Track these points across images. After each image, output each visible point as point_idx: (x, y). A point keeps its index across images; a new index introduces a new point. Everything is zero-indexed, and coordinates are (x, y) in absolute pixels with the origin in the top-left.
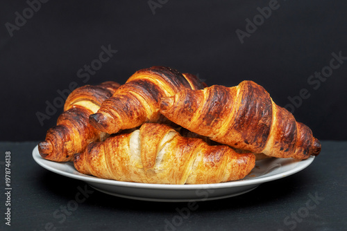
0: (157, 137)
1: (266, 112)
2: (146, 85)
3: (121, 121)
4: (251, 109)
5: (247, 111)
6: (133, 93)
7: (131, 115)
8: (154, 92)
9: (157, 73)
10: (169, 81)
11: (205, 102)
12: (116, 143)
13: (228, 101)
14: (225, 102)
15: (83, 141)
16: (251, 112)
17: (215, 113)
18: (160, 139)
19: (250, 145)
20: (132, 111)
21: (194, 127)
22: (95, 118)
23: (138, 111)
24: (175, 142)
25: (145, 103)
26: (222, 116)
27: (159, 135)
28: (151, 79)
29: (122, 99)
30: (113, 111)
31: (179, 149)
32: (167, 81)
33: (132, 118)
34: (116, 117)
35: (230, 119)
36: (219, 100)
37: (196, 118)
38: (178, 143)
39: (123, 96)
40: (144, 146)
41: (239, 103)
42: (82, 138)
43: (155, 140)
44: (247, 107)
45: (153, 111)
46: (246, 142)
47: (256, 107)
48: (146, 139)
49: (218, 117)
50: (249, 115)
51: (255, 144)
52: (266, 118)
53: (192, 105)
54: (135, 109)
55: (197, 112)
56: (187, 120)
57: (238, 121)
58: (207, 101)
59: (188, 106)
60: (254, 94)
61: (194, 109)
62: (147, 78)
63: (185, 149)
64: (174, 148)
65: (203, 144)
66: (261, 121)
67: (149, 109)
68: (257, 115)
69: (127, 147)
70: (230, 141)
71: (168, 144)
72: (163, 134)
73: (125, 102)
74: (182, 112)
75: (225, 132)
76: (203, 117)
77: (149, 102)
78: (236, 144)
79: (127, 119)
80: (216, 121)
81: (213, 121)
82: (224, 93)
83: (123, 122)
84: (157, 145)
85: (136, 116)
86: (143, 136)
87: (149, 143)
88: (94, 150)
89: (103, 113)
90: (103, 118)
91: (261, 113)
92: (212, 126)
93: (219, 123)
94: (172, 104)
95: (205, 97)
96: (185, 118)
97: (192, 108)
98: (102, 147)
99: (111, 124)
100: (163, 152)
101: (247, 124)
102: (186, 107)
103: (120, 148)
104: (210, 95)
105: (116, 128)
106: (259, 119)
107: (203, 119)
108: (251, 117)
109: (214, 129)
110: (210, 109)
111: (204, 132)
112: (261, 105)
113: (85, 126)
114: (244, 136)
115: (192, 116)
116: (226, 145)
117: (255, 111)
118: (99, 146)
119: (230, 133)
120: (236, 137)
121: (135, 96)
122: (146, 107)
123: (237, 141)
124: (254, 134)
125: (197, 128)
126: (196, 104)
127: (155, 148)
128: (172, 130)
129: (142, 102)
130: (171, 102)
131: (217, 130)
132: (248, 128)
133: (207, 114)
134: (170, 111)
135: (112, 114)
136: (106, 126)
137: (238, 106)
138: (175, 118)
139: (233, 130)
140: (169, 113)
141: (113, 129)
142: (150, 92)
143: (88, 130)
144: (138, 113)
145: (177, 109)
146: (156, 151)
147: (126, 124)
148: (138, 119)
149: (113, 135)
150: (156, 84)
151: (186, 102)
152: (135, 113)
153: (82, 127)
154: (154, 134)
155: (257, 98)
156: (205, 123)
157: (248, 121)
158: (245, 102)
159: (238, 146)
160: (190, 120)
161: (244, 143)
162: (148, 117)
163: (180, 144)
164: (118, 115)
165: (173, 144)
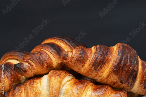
0: (60, 77)
1: (134, 61)
2: (53, 46)
3: (35, 68)
4: (125, 59)
5: (122, 61)
6: (44, 50)
7: (43, 64)
8: (58, 50)
9: (60, 39)
10: (68, 43)
11: (93, 54)
12: (32, 83)
13: (109, 54)
14: (107, 54)
15: (10, 84)
16: (125, 61)
17: (100, 61)
18: (63, 79)
19: (124, 85)
20: (43, 62)
21: (86, 71)
22: (18, 66)
23: (48, 61)
24: (72, 81)
25: (52, 57)
26: (105, 63)
27: (62, 76)
28: (56, 43)
29: (36, 54)
30: (30, 61)
31: (75, 86)
32: (66, 44)
33: (43, 66)
34: (32, 65)
35: (110, 66)
36: (103, 53)
37: (87, 65)
38: (75, 83)
39: (37, 52)
40: (51, 83)
41: (116, 55)
42: (9, 81)
43: (59, 79)
44: (122, 58)
45: (57, 62)
46: (122, 82)
47: (127, 58)
48: (53, 78)
49: (102, 64)
50: (124, 63)
51: (127, 83)
52: (135, 65)
53: (84, 56)
54: (45, 60)
55: (88, 61)
56: (81, 66)
57: (116, 67)
58: (95, 53)
59: (82, 56)
60: (127, 50)
61: (86, 59)
62: (53, 42)
63: (79, 86)
64: (72, 86)
65: (91, 84)
66: (131, 68)
67: (55, 61)
68: (128, 63)
69: (40, 85)
70: (110, 81)
71: (68, 83)
72: (65, 76)
73: (38, 55)
74: (78, 61)
75: (107, 75)
76: (92, 64)
77: (55, 56)
78: (114, 84)
79: (40, 67)
80: (101, 67)
81: (99, 67)
82: (106, 49)
83: (37, 69)
84: (60, 83)
85: (45, 65)
86: (50, 77)
87: (55, 81)
88: (17, 88)
89: (23, 63)
90: (24, 66)
91: (131, 62)
92: (98, 71)
93: (103, 69)
94: (71, 56)
95: (93, 51)
96: (80, 65)
97: (85, 58)
98: (23, 86)
99: (29, 70)
100: (64, 88)
101: (122, 69)
102: (80, 57)
103: (35, 86)
104: (96, 50)
105: (32, 73)
106: (130, 66)
107: (92, 65)
108: (125, 65)
109: (99, 73)
110: (96, 59)
111: (92, 75)
112: (131, 57)
113: (11, 74)
114: (120, 78)
115: (84, 63)
116: (107, 85)
117: (127, 61)
118: (21, 86)
119: (111, 75)
120: (114, 78)
121: (45, 52)
122: (53, 59)
123: (115, 81)
124: (127, 77)
125: (88, 72)
126: (87, 55)
127: (59, 84)
128: (70, 75)
129: (50, 55)
130: (70, 54)
131: (102, 74)
132: (122, 72)
133: (95, 62)
134: (69, 60)
135: (29, 63)
136: (25, 71)
137: (116, 57)
138: (73, 65)
139: (113, 73)
140: (69, 62)
141: (30, 74)
142: (55, 49)
143: (13, 76)
144: (47, 63)
145: (74, 59)
146: (60, 87)
147: (39, 70)
148: (47, 67)
149: (30, 78)
150: (60, 45)
151: (80, 54)
152: (45, 63)
153: (10, 74)
154: (58, 75)
155: (128, 53)
156: (93, 68)
157: (123, 67)
158: (120, 54)
159: (115, 85)
160: (83, 66)
161: (120, 83)
162: (54, 66)
163: (76, 84)
164: (33, 64)
165: (71, 83)
